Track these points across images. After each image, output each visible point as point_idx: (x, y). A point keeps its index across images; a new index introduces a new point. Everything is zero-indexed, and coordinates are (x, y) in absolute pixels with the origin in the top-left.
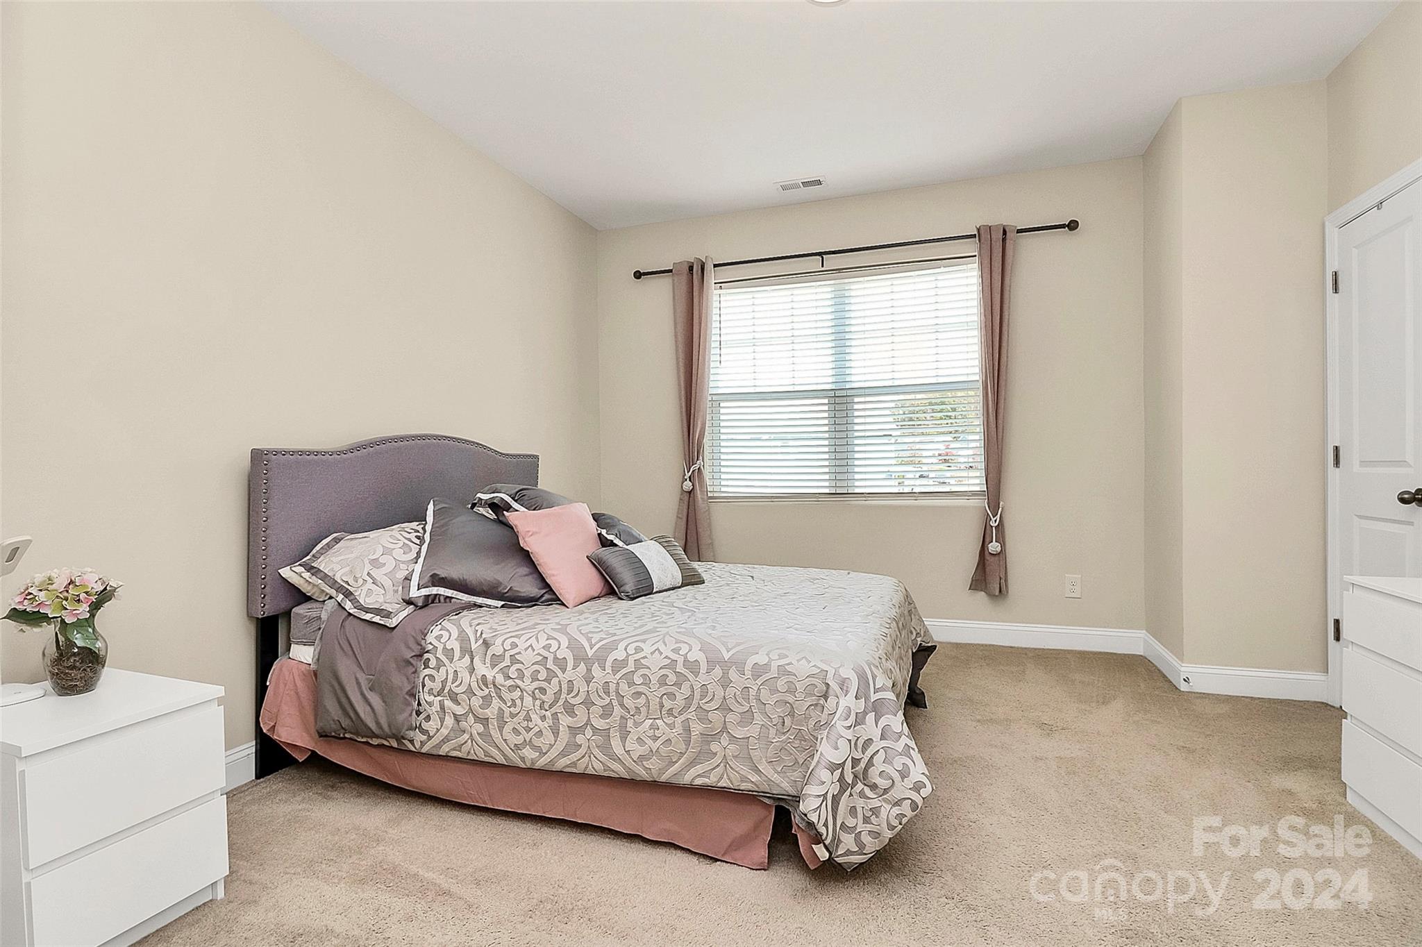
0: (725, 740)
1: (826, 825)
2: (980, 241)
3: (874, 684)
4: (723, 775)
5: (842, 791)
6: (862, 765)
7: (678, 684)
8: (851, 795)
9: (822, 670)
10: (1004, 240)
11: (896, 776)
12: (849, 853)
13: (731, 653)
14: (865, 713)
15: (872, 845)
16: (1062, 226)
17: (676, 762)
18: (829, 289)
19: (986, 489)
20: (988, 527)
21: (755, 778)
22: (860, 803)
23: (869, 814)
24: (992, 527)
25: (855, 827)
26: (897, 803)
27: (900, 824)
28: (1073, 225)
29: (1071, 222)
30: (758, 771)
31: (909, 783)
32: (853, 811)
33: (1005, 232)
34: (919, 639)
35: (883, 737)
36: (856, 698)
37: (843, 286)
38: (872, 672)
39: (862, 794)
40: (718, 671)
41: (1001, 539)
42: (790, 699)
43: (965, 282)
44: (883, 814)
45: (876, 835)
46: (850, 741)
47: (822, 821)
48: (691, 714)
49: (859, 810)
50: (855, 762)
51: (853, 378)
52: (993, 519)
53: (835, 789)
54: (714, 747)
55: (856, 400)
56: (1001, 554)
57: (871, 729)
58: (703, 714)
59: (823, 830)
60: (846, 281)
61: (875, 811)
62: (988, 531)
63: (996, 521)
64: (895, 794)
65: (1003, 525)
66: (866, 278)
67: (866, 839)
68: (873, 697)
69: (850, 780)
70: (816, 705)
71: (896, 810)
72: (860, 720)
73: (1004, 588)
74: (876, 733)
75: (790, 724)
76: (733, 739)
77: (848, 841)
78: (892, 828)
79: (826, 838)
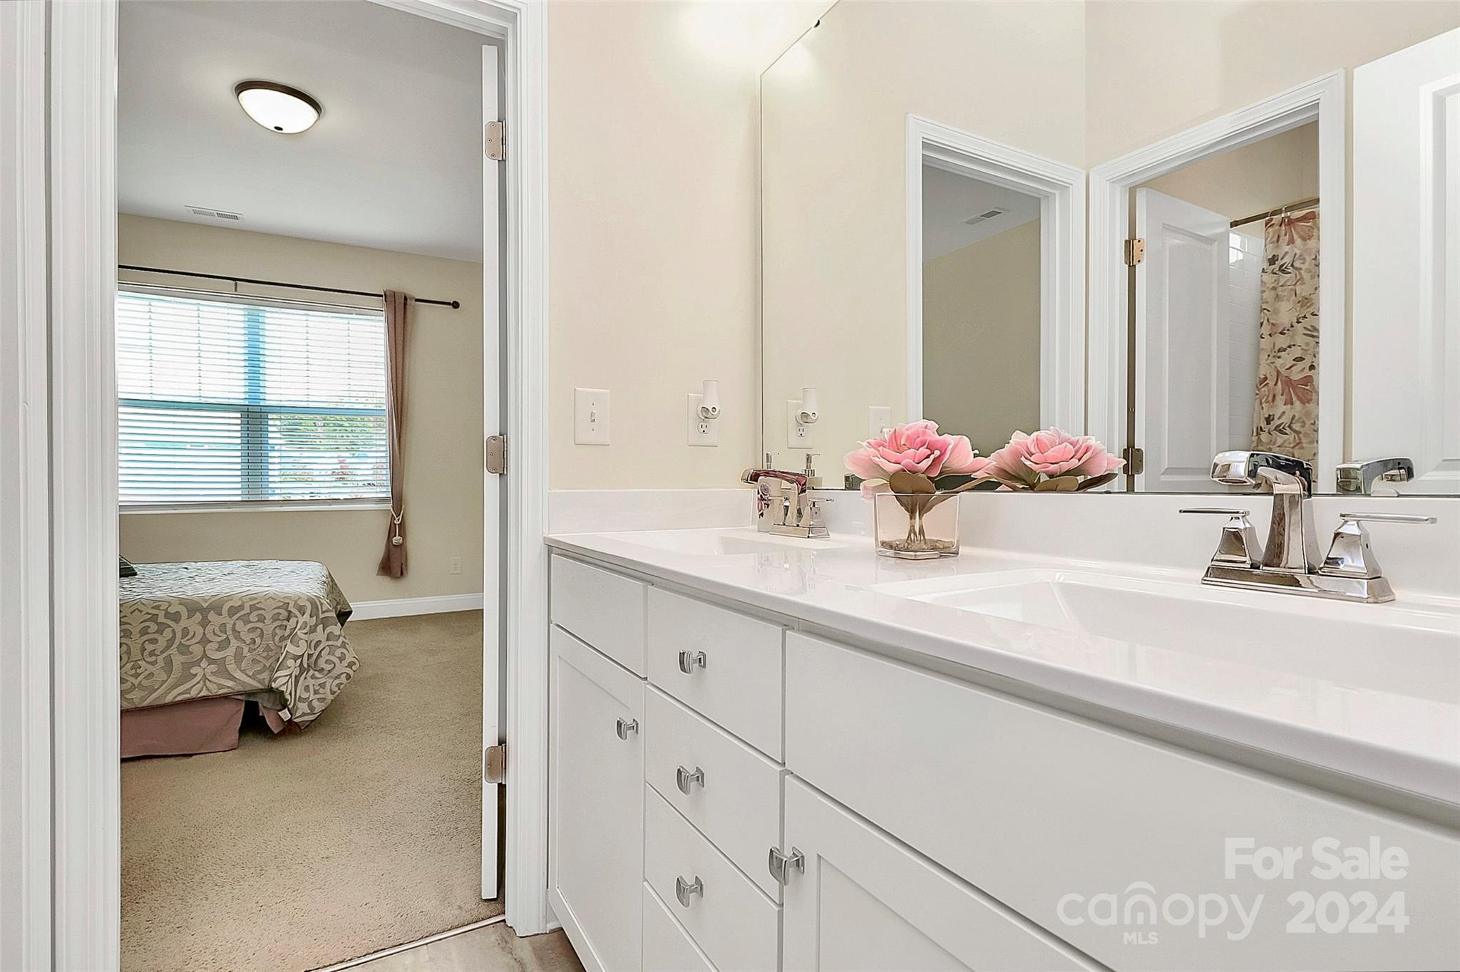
0: (204, 664)
1: (290, 694)
2: (386, 301)
3: (322, 608)
4: (202, 688)
5: (301, 674)
6: (314, 657)
7: (160, 632)
8: (306, 678)
9: (285, 603)
10: (405, 304)
11: (337, 661)
12: (304, 714)
13: (207, 604)
14: (316, 625)
15: (319, 706)
16: (449, 304)
17: (158, 689)
18: (242, 312)
19: (391, 496)
20: (393, 525)
21: (230, 684)
22: (311, 682)
23: (317, 688)
24: (395, 524)
25: (308, 698)
26: (338, 677)
27: (339, 689)
28: (455, 305)
29: (455, 302)
30: (233, 678)
31: (345, 663)
32: (307, 688)
33: (406, 299)
34: (339, 607)
35: (328, 640)
36: (311, 617)
37: (256, 312)
38: (320, 601)
39: (313, 677)
40: (198, 616)
41: (403, 533)
42: (260, 625)
43: (374, 329)
44: (328, 686)
45: (321, 700)
46: (307, 641)
47: (289, 692)
48: (173, 651)
49: (311, 687)
50: (310, 656)
51: (267, 397)
52: (397, 519)
53: (297, 671)
54: (193, 671)
55: (270, 416)
56: (401, 547)
57: (320, 634)
58: (184, 650)
59: (288, 697)
60: (261, 308)
61: (322, 685)
62: (393, 529)
63: (399, 520)
64: (336, 672)
65: (404, 523)
66: (283, 310)
67: (315, 703)
68: (321, 616)
69: (306, 666)
70: (281, 625)
71: (337, 681)
72: (313, 630)
73: (404, 572)
74: (323, 637)
75: (260, 642)
76: (211, 661)
77: (303, 707)
78: (333, 693)
79: (290, 704)
